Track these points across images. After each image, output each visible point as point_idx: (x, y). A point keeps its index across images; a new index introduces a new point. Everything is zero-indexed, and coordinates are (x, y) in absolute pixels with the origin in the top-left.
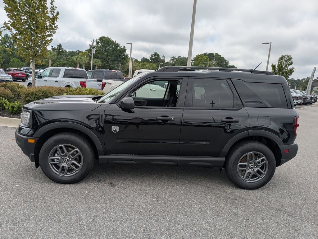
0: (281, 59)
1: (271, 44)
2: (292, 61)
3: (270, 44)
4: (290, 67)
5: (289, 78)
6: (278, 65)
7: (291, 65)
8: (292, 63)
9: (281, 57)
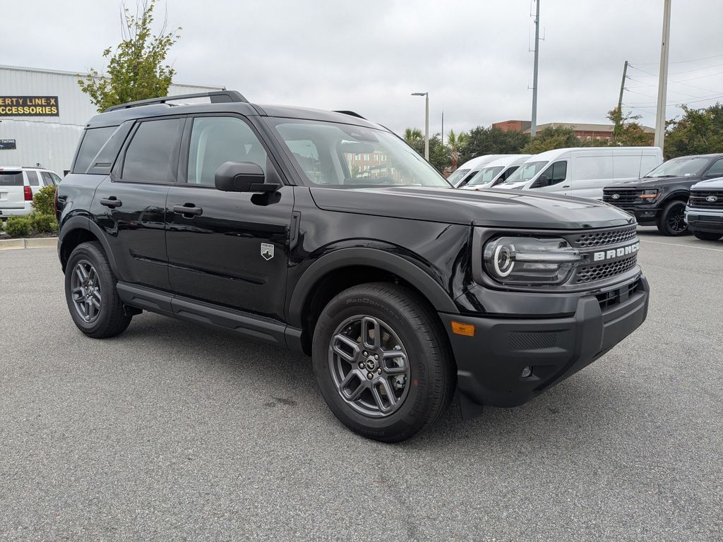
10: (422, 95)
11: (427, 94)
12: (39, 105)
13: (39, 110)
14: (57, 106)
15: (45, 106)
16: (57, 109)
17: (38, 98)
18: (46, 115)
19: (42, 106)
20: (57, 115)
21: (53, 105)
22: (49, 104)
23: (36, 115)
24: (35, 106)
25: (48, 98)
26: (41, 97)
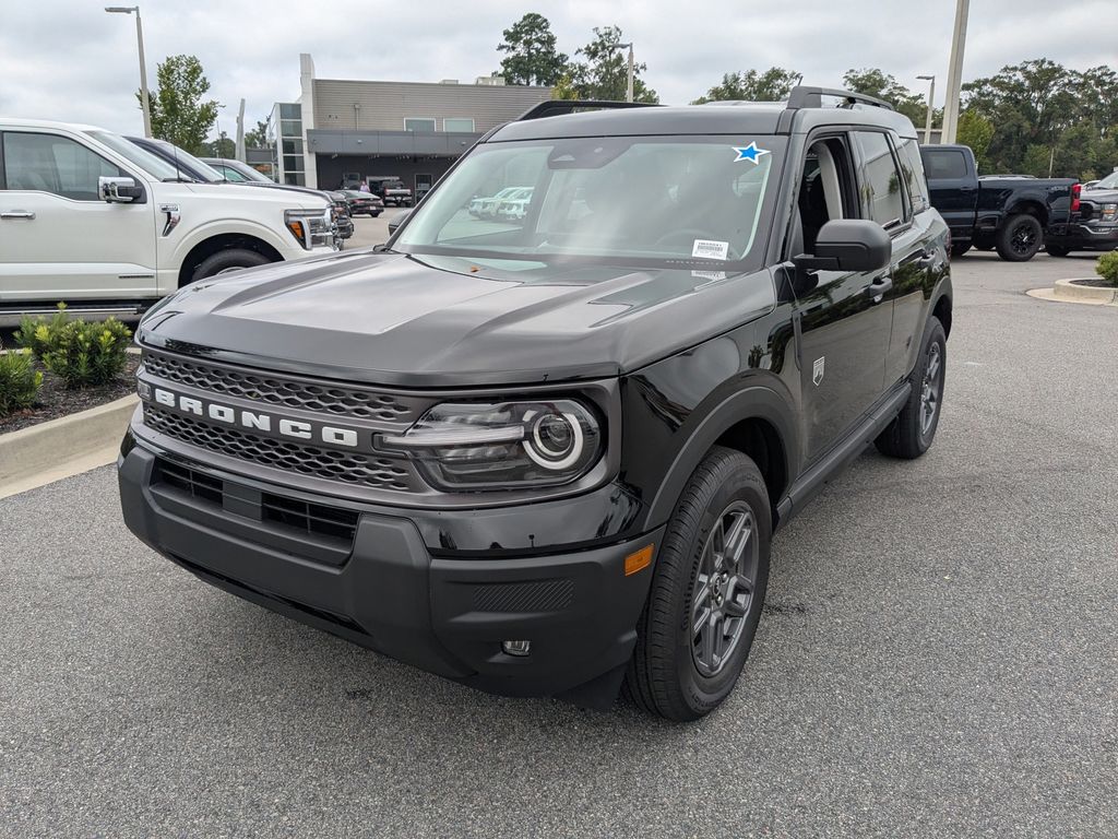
0: (167, 73)
1: (138, 13)
2: (204, 79)
3: (134, 13)
4: (201, 101)
5: (206, 137)
6: (162, 92)
7: (204, 91)
8: (205, 87)
9: (166, 64)
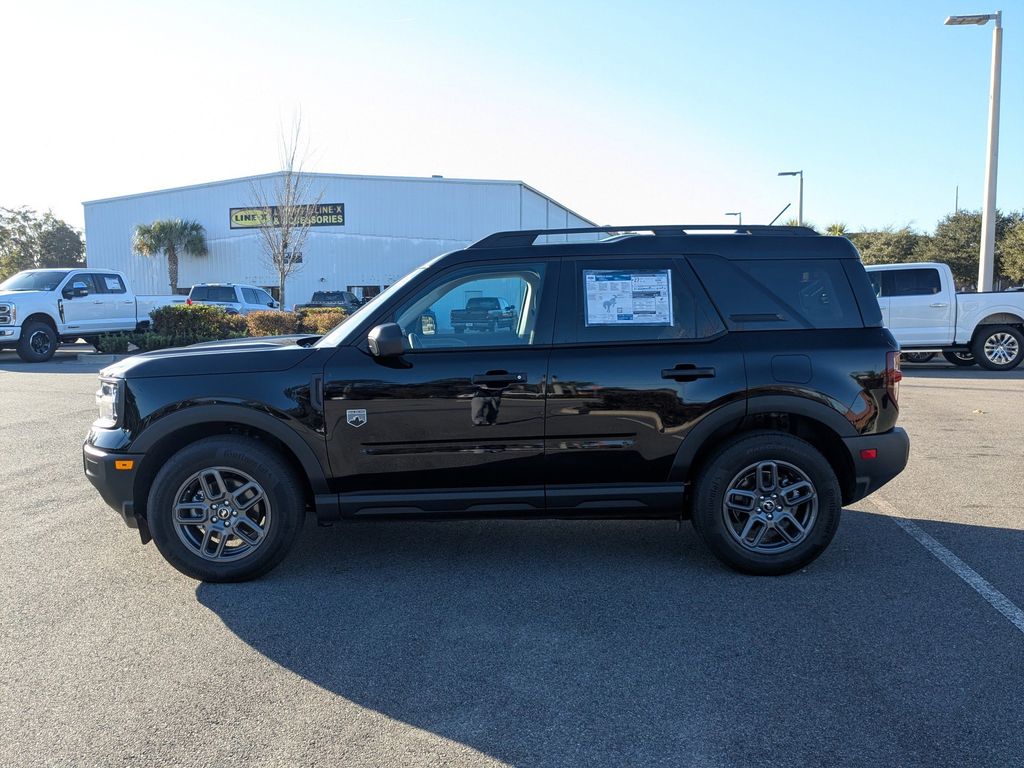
10: (794, 174)
11: (801, 173)
12: (325, 214)
13: (325, 219)
14: (343, 214)
15: (331, 215)
16: (343, 218)
17: (325, 205)
18: (332, 224)
19: (328, 214)
20: (343, 224)
21: (339, 214)
22: (335, 213)
23: (323, 224)
24: (322, 215)
25: (335, 206)
26: (328, 205)
